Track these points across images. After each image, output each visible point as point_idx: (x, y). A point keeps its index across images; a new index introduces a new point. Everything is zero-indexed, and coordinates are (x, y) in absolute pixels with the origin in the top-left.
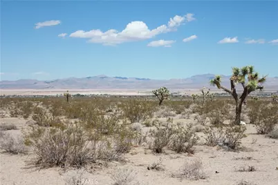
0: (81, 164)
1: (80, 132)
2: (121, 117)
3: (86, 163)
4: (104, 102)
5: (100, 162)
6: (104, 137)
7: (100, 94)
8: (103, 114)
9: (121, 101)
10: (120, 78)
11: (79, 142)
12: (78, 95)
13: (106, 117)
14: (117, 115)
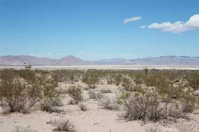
0: (156, 119)
1: (156, 96)
2: (186, 86)
3: (160, 119)
4: (173, 75)
5: (171, 118)
6: (173, 100)
7: (169, 68)
8: (172, 83)
9: (186, 74)
10: (185, 57)
11: (155, 103)
12: (154, 69)
13: (174, 85)
14: (183, 85)
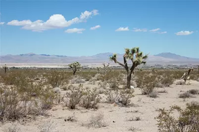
0: (15, 118)
1: (15, 95)
2: (45, 84)
3: (19, 117)
4: (33, 73)
5: (30, 116)
6: (33, 98)
7: (29, 67)
8: (32, 81)
9: (46, 72)
10: (45, 55)
11: (14, 102)
12: (14, 68)
13: (34, 83)
14: (42, 83)
